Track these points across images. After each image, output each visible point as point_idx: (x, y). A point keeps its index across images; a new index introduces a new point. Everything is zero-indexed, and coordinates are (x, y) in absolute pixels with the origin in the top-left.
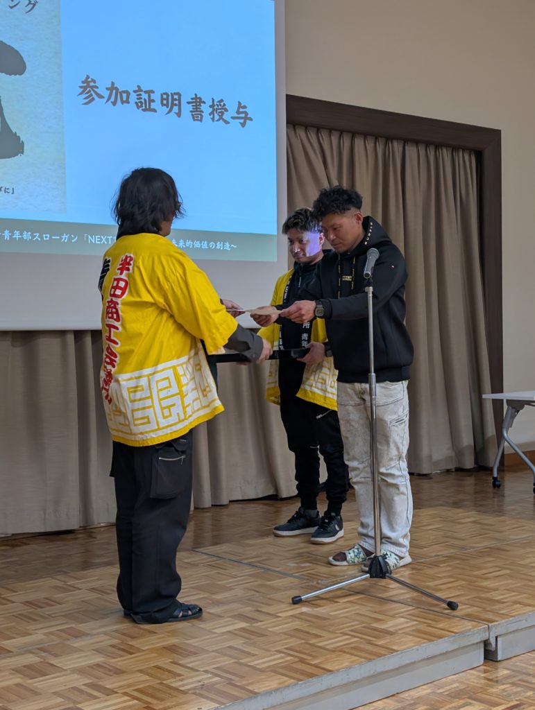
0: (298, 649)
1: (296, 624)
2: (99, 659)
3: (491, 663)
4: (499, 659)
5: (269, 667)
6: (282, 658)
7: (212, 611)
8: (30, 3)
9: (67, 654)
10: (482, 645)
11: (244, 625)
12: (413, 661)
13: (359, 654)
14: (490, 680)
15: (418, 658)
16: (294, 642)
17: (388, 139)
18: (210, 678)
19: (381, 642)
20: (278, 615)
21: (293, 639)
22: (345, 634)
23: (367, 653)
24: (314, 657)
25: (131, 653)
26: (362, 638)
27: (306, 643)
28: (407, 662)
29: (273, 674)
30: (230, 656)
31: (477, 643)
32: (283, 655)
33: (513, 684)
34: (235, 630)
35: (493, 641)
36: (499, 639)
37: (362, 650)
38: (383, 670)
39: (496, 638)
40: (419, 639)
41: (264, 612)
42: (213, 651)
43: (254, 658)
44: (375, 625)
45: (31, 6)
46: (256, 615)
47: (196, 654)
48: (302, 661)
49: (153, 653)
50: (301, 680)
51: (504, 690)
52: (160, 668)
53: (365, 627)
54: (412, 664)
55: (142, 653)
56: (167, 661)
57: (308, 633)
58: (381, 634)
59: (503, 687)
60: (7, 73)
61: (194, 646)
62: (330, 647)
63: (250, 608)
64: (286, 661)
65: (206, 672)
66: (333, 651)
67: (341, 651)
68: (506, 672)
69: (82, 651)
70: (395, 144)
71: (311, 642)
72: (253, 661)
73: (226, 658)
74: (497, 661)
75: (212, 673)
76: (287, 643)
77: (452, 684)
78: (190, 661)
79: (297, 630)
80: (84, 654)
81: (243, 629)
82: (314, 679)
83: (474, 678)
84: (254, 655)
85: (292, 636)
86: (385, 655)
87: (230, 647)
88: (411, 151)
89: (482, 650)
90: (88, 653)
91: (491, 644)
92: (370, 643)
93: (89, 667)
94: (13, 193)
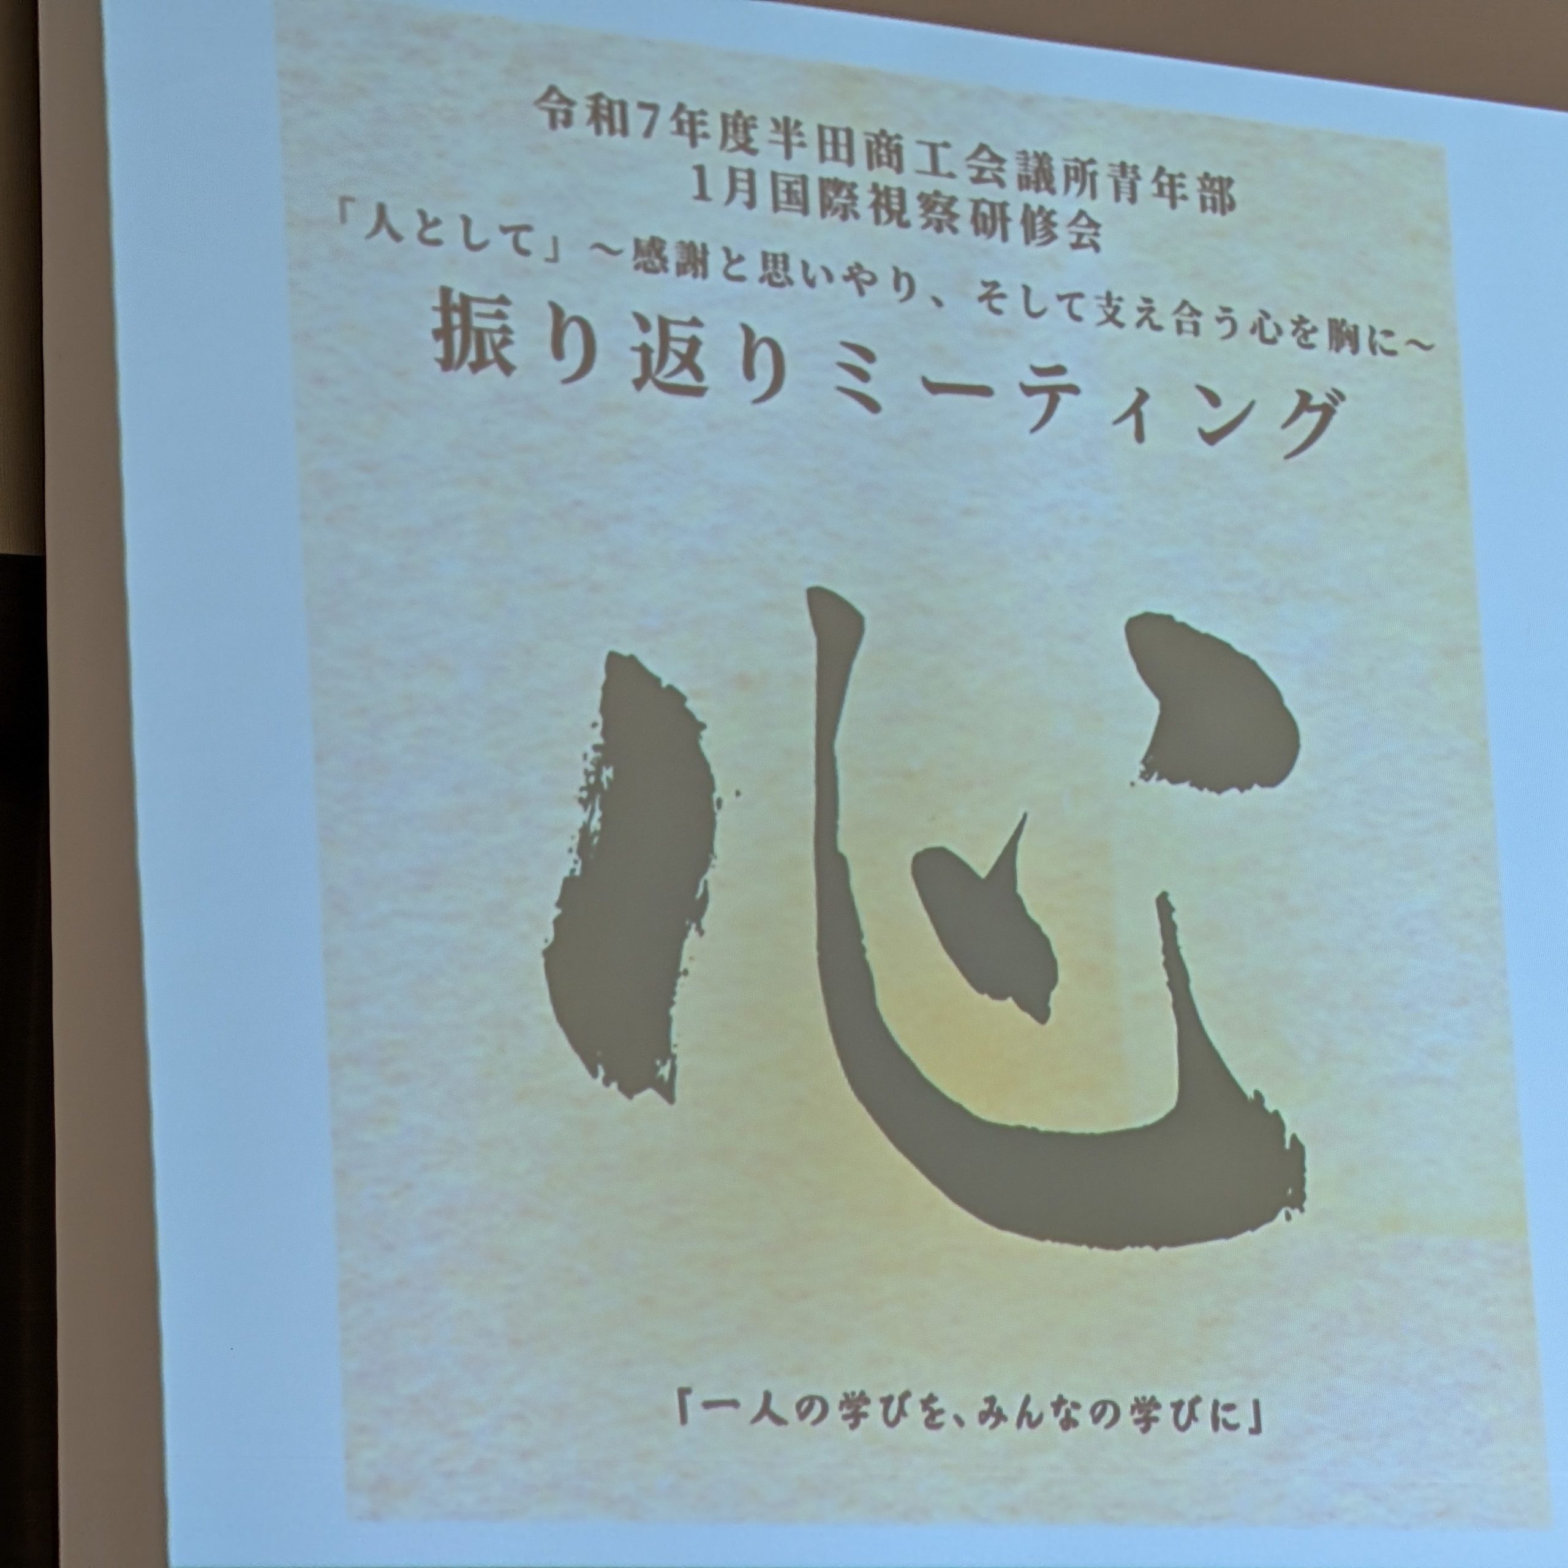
8: (1305, 402)
45: (1316, 417)
60: (1199, 785)
94: (1256, 1430)
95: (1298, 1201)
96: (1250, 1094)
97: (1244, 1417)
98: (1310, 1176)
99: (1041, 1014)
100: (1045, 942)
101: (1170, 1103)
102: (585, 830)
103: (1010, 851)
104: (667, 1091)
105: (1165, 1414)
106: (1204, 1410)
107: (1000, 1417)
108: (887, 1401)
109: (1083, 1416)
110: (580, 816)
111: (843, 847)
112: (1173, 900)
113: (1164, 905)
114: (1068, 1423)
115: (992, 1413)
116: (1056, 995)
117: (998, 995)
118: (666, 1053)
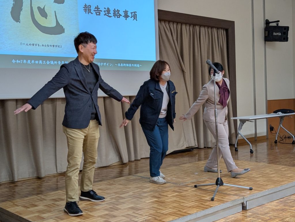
0: (177, 207)
1: (175, 199)
2: (106, 212)
3: (244, 211)
4: (247, 209)
5: (168, 213)
6: (172, 210)
7: (143, 195)
9: (95, 211)
10: (241, 204)
11: (156, 199)
12: (218, 210)
13: (199, 208)
14: (245, 216)
15: (220, 209)
16: (175, 205)
17: (194, 25)
18: (147, 217)
19: (206, 204)
20: (168, 196)
21: (175, 204)
22: (193, 201)
23: (202, 208)
24: (184, 210)
25: (118, 210)
26: (199, 203)
27: (180, 205)
28: (216, 210)
29: (170, 215)
30: (153, 210)
31: (240, 204)
32: (172, 209)
33: (254, 217)
34: (153, 201)
35: (245, 203)
36: (247, 202)
37: (200, 207)
38: (208, 213)
39: (246, 202)
40: (220, 203)
41: (162, 195)
42: (147, 209)
43: (161, 210)
44: (203, 198)
46: (160, 196)
47: (141, 210)
48: (179, 211)
49: (125, 210)
50: (180, 217)
51: (251, 220)
52: (129, 215)
53: (199, 199)
54: (218, 211)
55: (122, 210)
56: (131, 212)
57: (180, 202)
58: (206, 201)
59: (250, 218)
61: (140, 207)
62: (188, 206)
63: (157, 194)
64: (174, 211)
65: (146, 215)
66: (190, 207)
67: (192, 207)
68: (250, 214)
69: (100, 210)
70: (197, 27)
71: (181, 204)
72: (162, 211)
73: (152, 211)
74: (247, 210)
75: (148, 216)
76: (173, 205)
77: (232, 218)
78: (139, 212)
79: (175, 201)
80: (101, 211)
81: (156, 201)
82: (185, 217)
83: (239, 216)
84: (162, 209)
85: (174, 203)
86: (208, 208)
87: (153, 207)
88: (203, 29)
89: (241, 206)
90: (102, 211)
91: (244, 204)
92: (202, 204)
93: (104, 215)
94: (61, 47)
95: (64, 32)
96: (61, 25)
97: (60, 46)
98: (65, 31)
99: (46, 19)
100: (47, 14)
101: (55, 25)
102: (13, 3)
103: (44, 7)
104: (20, 22)
105: (55, 46)
106: (57, 46)
107: (43, 46)
108: (35, 44)
109: (49, 46)
110: (13, 2)
111: (32, 6)
112: (56, 11)
113: (55, 12)
114: (48, 46)
115: (43, 45)
116: (47, 18)
117: (43, 17)
118: (20, 20)
